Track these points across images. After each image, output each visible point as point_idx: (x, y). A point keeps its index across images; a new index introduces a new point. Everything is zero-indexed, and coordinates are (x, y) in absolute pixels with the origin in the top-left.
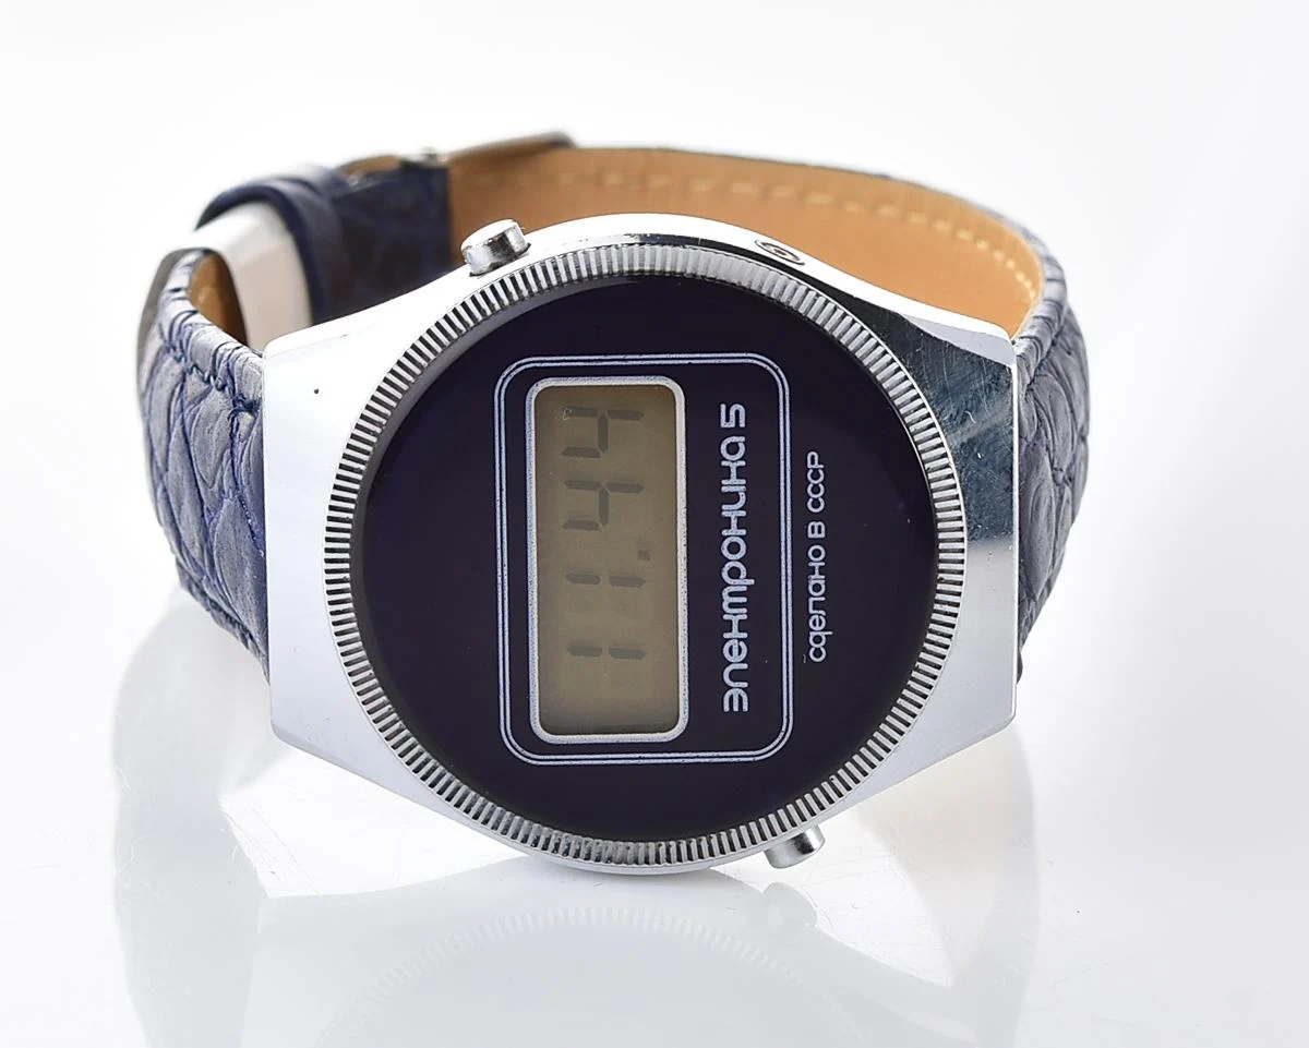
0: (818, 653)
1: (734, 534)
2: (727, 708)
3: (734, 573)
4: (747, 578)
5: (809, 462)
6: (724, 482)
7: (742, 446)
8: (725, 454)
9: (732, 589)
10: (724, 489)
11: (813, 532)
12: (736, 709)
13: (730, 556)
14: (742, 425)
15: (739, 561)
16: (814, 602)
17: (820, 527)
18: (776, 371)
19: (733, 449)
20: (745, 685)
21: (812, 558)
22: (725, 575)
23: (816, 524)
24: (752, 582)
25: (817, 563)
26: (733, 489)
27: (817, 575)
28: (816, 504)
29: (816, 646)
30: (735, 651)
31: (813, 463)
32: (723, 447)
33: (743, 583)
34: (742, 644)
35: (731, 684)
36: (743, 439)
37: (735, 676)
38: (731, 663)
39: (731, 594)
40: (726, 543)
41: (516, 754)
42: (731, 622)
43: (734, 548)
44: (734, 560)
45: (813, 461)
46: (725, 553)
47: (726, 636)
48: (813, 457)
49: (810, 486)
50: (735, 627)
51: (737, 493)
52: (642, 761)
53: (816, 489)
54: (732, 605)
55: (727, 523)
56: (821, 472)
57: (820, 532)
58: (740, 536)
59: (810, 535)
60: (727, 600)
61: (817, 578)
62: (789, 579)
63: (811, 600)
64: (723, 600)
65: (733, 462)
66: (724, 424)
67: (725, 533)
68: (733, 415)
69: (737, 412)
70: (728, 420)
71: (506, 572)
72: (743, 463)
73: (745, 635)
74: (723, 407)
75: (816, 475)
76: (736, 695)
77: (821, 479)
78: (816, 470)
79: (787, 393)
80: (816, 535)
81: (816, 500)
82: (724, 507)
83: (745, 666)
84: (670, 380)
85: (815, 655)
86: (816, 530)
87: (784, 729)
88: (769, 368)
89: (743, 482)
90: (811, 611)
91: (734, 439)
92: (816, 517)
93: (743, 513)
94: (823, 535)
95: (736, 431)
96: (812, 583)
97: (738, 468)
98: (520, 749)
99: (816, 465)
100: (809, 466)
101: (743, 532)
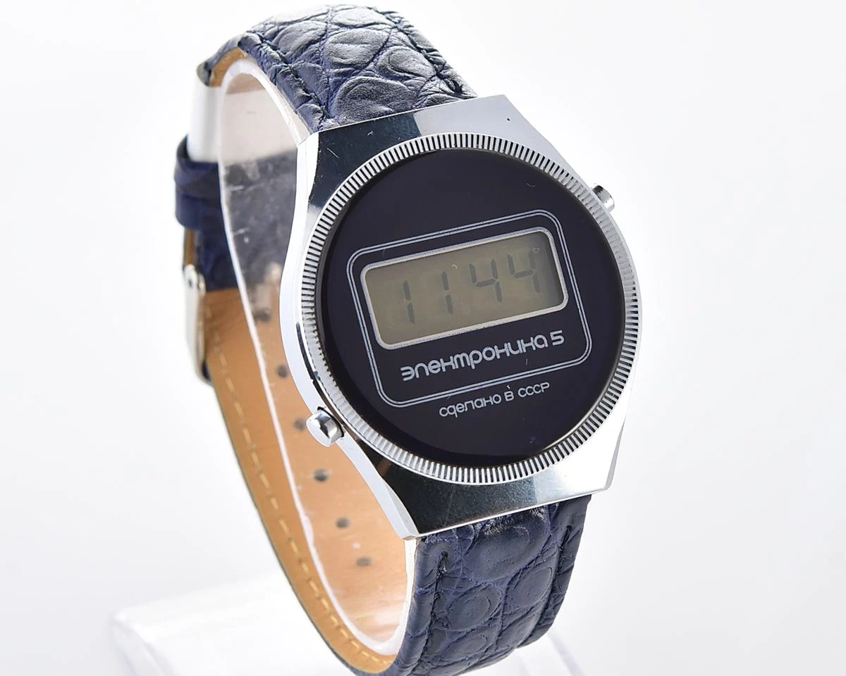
0: (444, 412)
1: (496, 352)
2: (403, 369)
3: (476, 357)
4: (475, 364)
5: (544, 384)
6: (522, 341)
7: (543, 346)
8: (537, 338)
9: (467, 358)
10: (518, 341)
11: (508, 394)
12: (404, 374)
13: (484, 352)
14: (554, 344)
15: (483, 358)
16: (471, 404)
17: (511, 397)
18: (586, 355)
19: (540, 341)
20: (418, 376)
21: (494, 397)
22: (473, 352)
23: (512, 395)
24: (473, 367)
25: (492, 400)
26: (519, 346)
27: (486, 402)
28: (523, 392)
29: (448, 410)
30: (435, 367)
31: (544, 386)
32: (540, 336)
33: (472, 363)
34: (439, 370)
35: (416, 369)
36: (547, 346)
37: (421, 370)
38: (427, 365)
39: (464, 358)
40: (490, 349)
41: (350, 260)
42: (450, 361)
43: (489, 354)
44: (482, 355)
45: (545, 386)
46: (485, 350)
47: (441, 360)
48: (547, 385)
49: (531, 387)
50: (447, 364)
51: (518, 349)
52: (362, 329)
53: (530, 391)
54: (458, 359)
55: (501, 347)
56: (540, 391)
57: (509, 398)
58: (496, 356)
59: (505, 393)
60: (461, 356)
61: (484, 402)
62: (480, 387)
63: (472, 402)
64: (460, 354)
65: (534, 343)
66: (552, 334)
67: (496, 347)
68: (558, 338)
69: (560, 340)
70: (555, 335)
71: (446, 234)
72: (534, 349)
73: (444, 370)
74: (561, 332)
75: (537, 389)
76: (410, 373)
77: (536, 392)
78: (540, 388)
79: (576, 364)
80: (506, 396)
81: (525, 392)
82: (509, 344)
83: (428, 374)
84: (567, 300)
85: (443, 410)
86: (509, 396)
87: (399, 403)
88: (586, 351)
89: (525, 351)
90: (466, 403)
91: (546, 341)
92: (516, 394)
93: (508, 355)
94: (507, 400)
95: (550, 342)
96: (481, 400)
97: (531, 347)
98: (353, 261)
99: (543, 388)
100: (542, 384)
101: (499, 357)
